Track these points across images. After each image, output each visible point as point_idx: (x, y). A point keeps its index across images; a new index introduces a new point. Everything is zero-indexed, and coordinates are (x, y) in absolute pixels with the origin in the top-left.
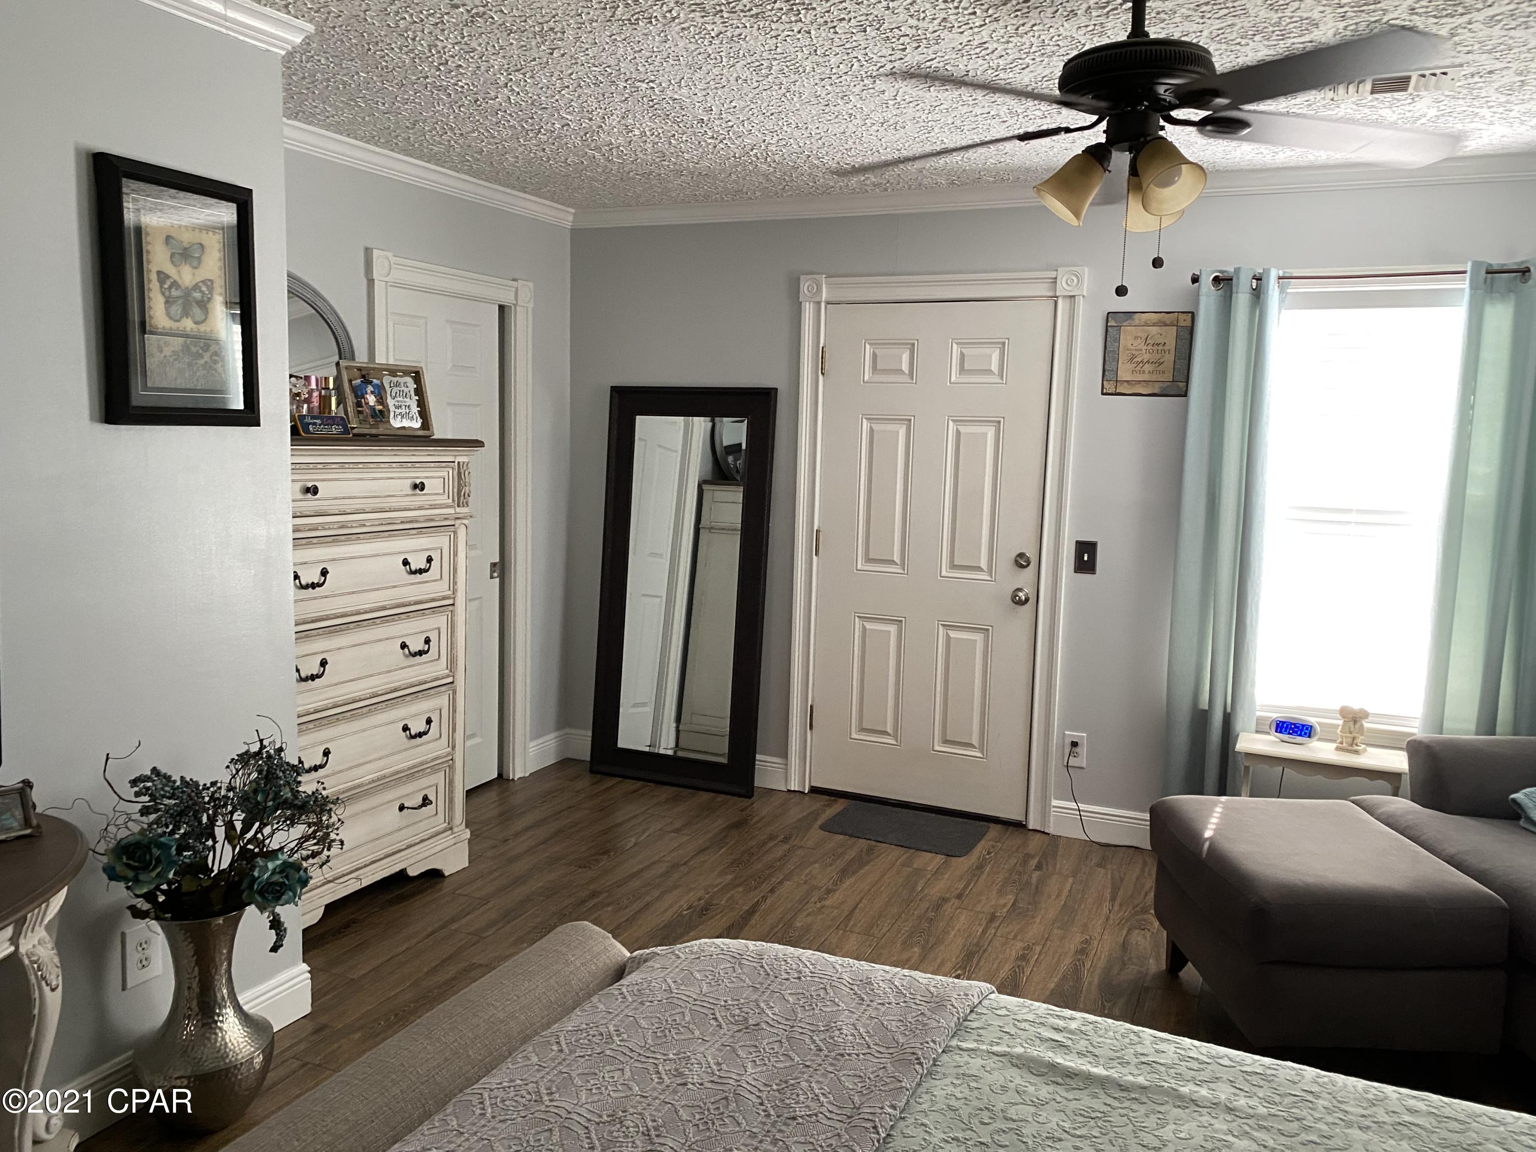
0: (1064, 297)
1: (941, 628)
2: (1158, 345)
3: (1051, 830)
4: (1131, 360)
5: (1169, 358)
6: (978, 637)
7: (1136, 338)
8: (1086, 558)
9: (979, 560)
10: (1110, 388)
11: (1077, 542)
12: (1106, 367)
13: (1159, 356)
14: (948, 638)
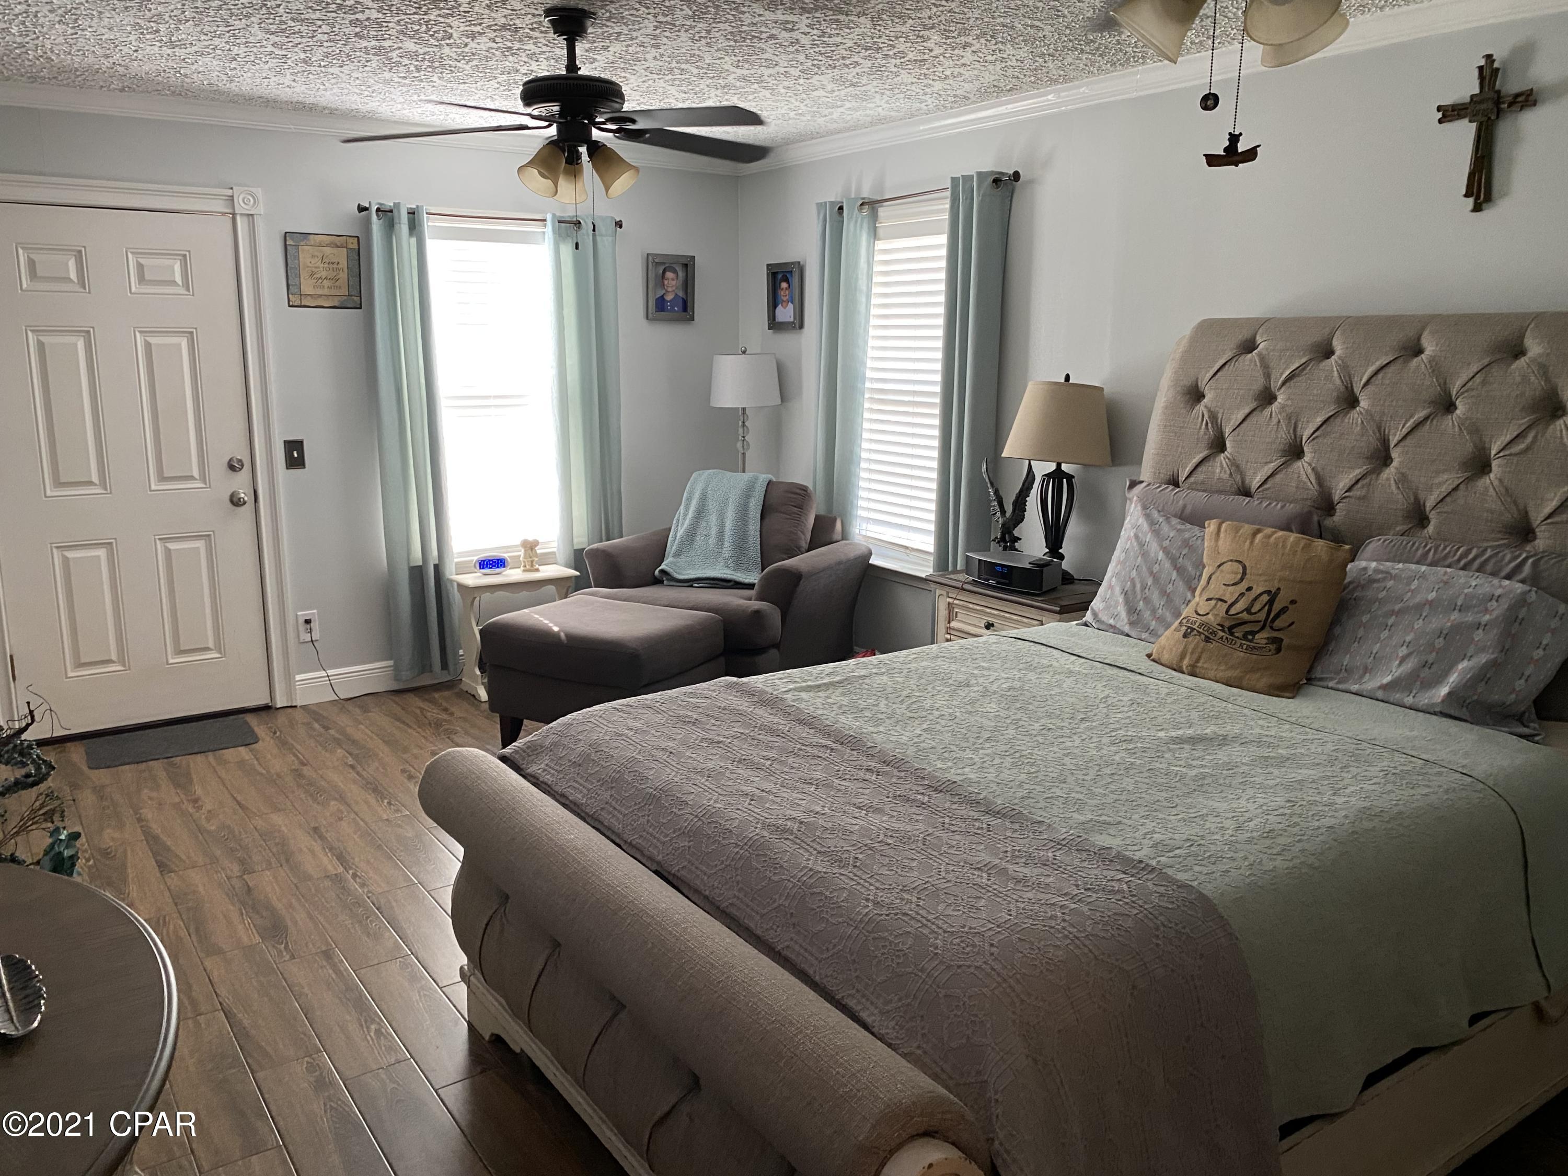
0: (242, 215)
1: (158, 542)
2: (333, 263)
3: (299, 703)
4: (312, 275)
5: (343, 275)
6: (200, 544)
7: (313, 256)
8: (296, 455)
9: (191, 469)
10: (295, 300)
11: (285, 442)
12: (290, 282)
13: (335, 273)
14: (168, 552)
